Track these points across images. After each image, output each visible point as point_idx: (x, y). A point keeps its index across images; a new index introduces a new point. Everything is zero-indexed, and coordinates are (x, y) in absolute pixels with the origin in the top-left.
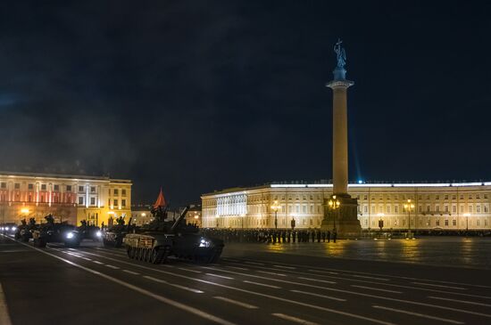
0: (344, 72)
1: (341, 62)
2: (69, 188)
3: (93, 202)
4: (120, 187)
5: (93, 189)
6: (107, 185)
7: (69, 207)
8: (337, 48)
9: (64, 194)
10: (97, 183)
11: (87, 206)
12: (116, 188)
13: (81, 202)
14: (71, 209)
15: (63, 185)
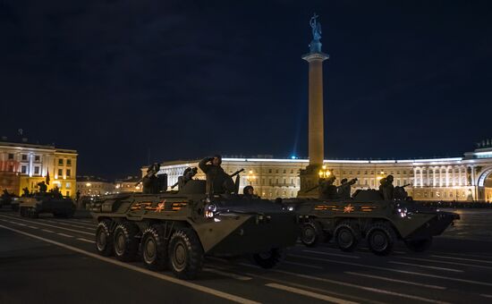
0: (320, 45)
1: (317, 36)
2: (11, 156)
3: (37, 171)
4: (66, 157)
5: (37, 158)
6: (52, 154)
7: (12, 175)
8: (313, 22)
9: (6, 163)
10: (41, 152)
11: (31, 175)
12: (61, 157)
13: (24, 171)
14: (13, 178)
15: (5, 153)
